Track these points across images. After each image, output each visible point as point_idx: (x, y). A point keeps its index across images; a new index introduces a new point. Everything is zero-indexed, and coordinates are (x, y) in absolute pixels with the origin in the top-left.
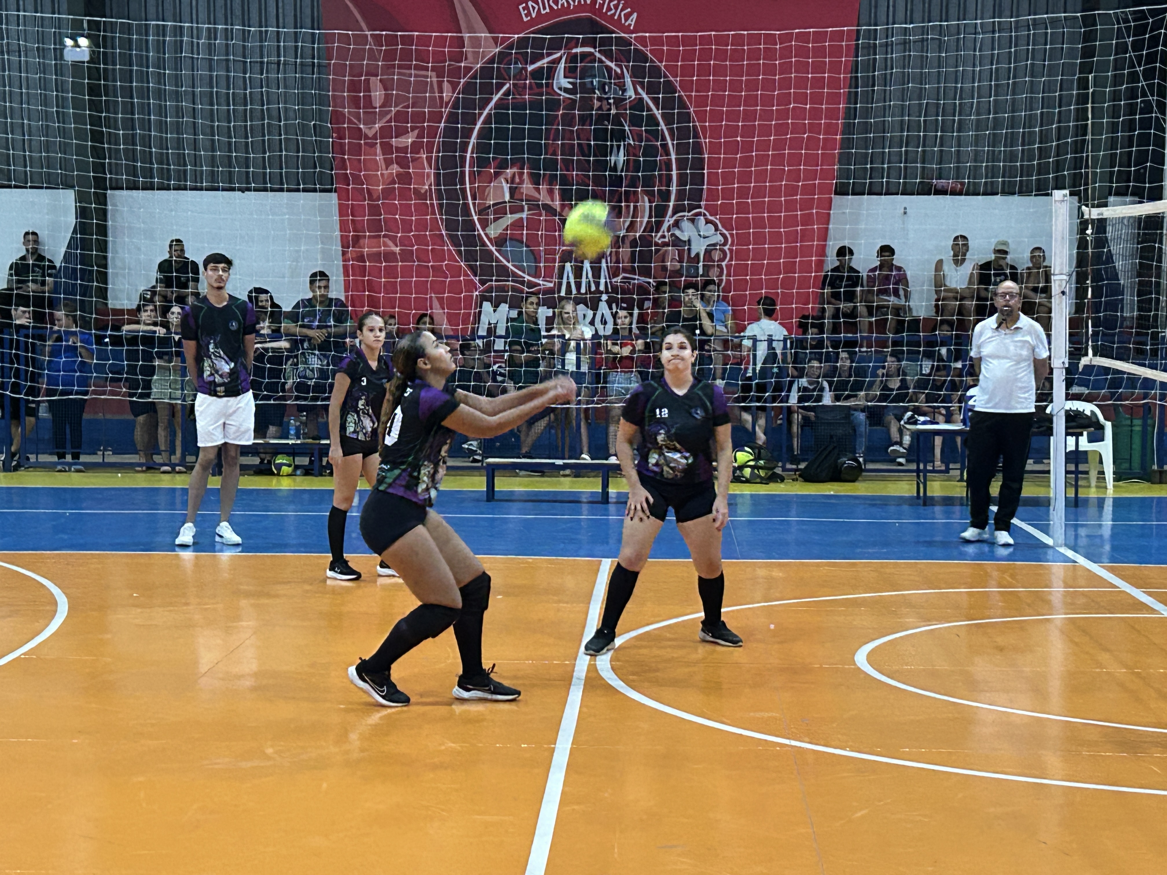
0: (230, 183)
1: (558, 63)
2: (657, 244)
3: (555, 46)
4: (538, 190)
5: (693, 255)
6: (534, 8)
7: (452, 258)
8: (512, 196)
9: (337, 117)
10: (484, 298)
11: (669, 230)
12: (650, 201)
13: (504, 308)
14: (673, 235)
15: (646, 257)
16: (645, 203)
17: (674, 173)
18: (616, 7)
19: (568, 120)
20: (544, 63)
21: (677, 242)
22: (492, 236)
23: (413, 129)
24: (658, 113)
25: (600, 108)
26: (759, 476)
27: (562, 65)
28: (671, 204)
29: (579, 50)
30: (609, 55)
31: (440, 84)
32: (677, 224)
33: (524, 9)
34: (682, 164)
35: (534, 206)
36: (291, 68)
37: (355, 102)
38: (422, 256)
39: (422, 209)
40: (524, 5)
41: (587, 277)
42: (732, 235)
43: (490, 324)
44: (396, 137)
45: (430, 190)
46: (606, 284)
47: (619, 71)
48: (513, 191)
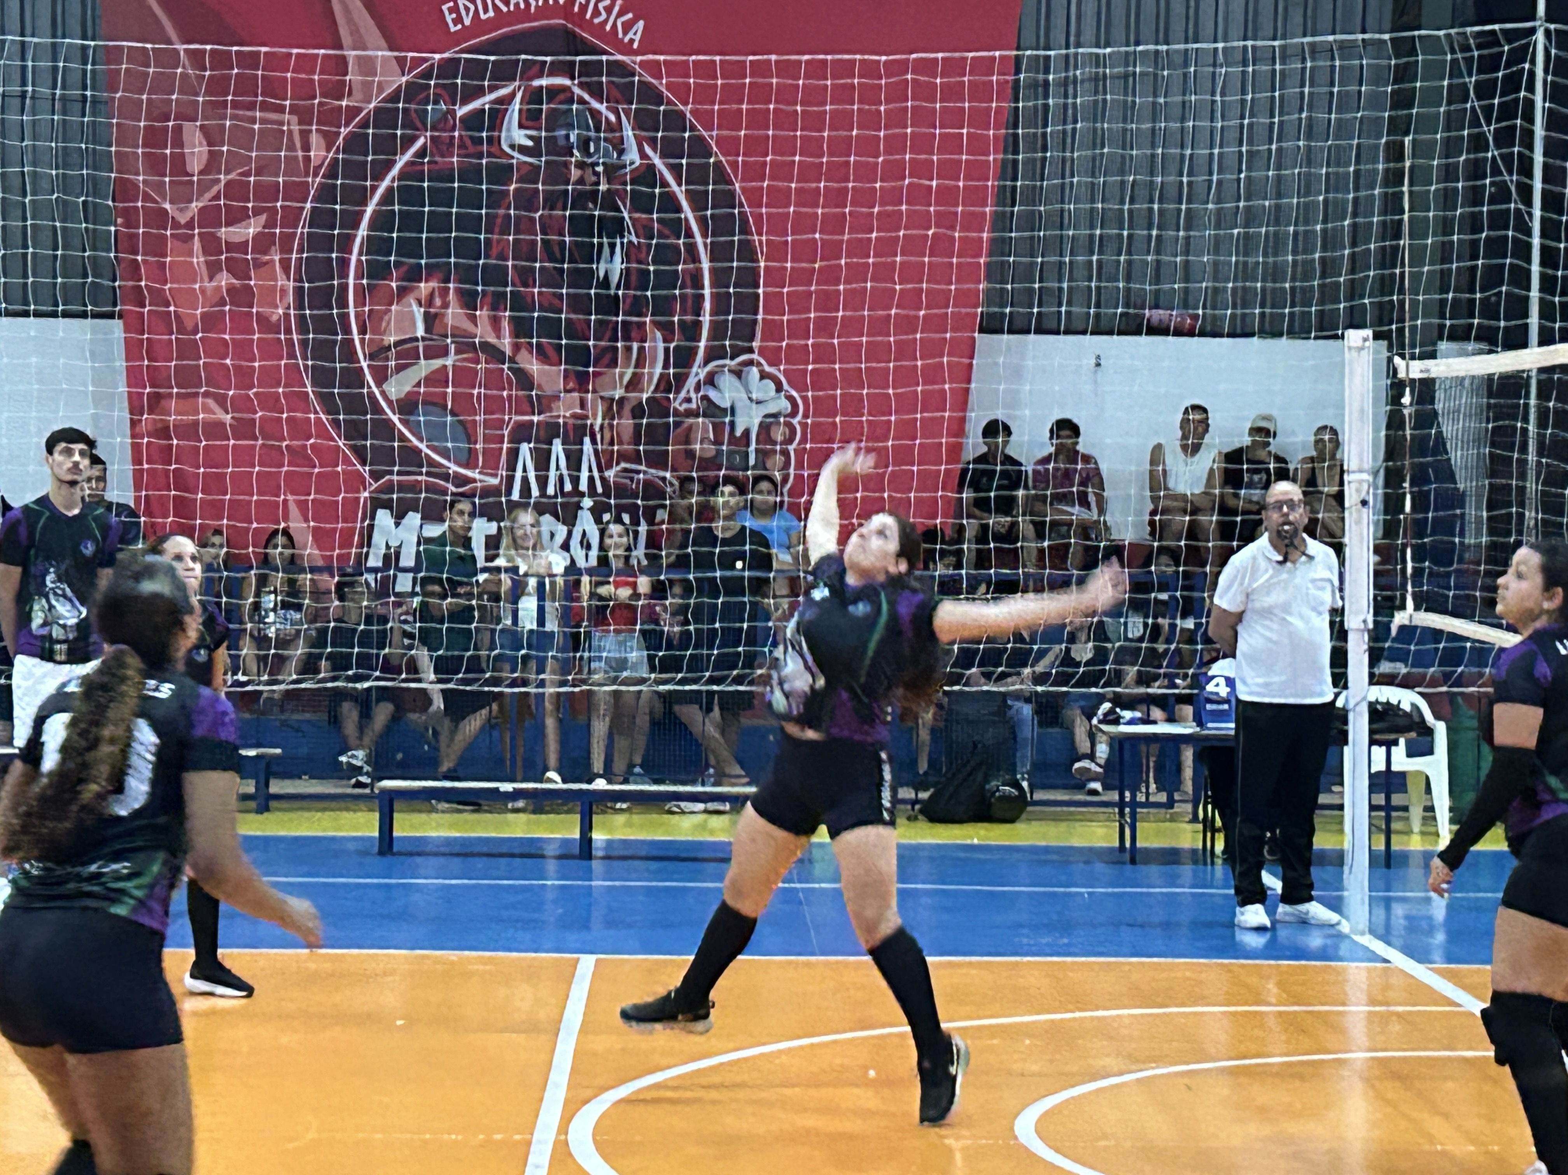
1: (510, 104)
2: (677, 413)
3: (503, 73)
4: (473, 319)
5: (738, 433)
6: (467, 9)
7: (323, 433)
8: (428, 330)
9: (125, 190)
10: (377, 503)
11: (698, 389)
12: (666, 341)
13: (413, 519)
14: (705, 398)
15: (659, 435)
16: (657, 344)
17: (707, 292)
18: (609, 10)
19: (527, 201)
20: (484, 102)
21: (711, 409)
22: (394, 397)
23: (257, 212)
24: (680, 192)
25: (581, 181)
27: (516, 105)
28: (702, 344)
29: (544, 82)
30: (596, 92)
31: (305, 135)
32: (710, 380)
33: (451, 11)
34: (720, 278)
35: (466, 346)
36: (45, 104)
37: (155, 165)
38: (271, 430)
39: (271, 350)
40: (451, 4)
41: (558, 468)
42: (805, 399)
43: (388, 547)
44: (227, 225)
45: (287, 316)
46: (591, 479)
47: (612, 118)
48: (430, 320)
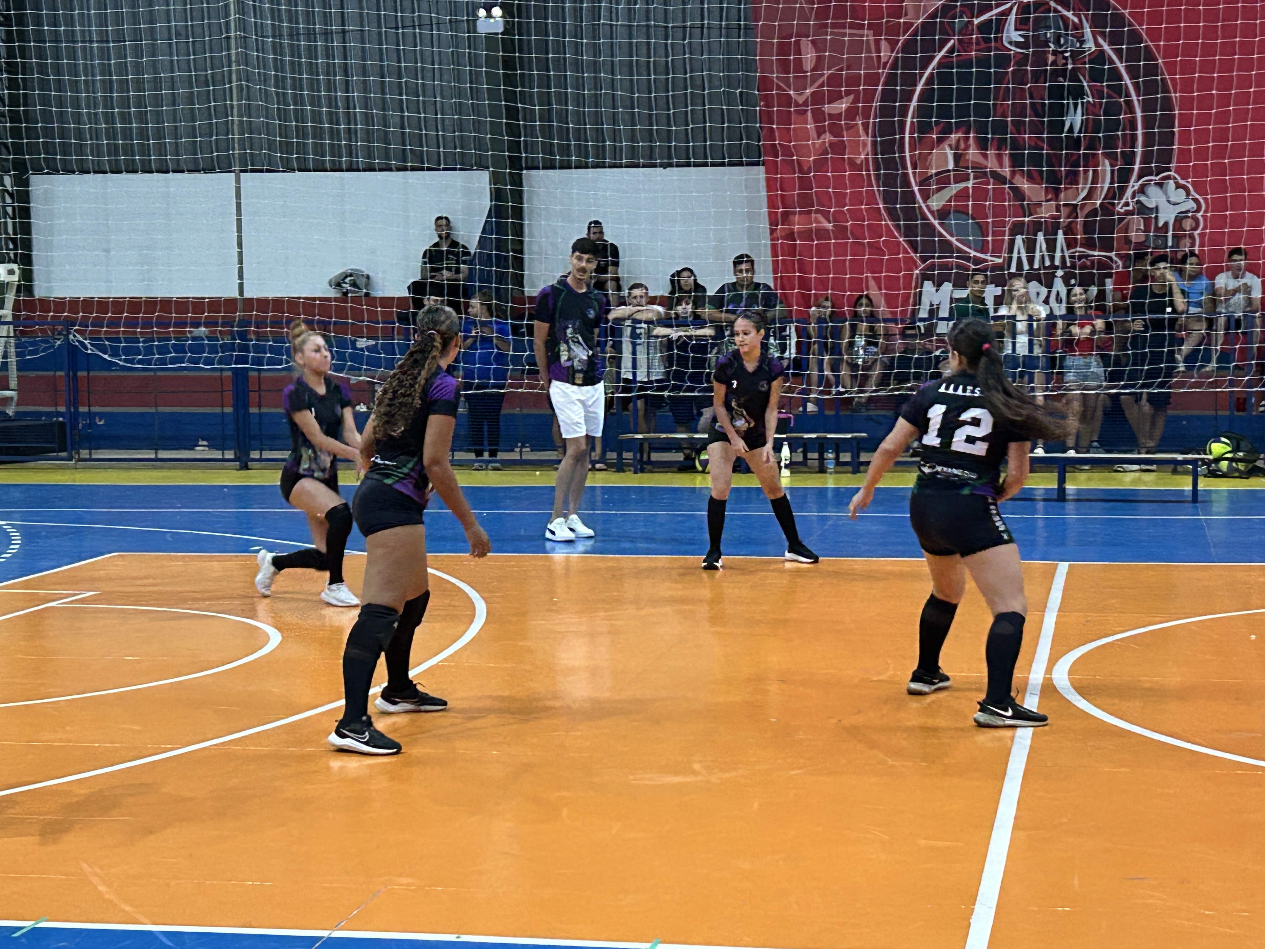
0: (651, 159)
1: (1008, 15)
2: (1119, 213)
4: (985, 156)
5: (1161, 224)
7: (890, 233)
8: (956, 164)
9: (765, 83)
10: (925, 277)
11: (1133, 196)
12: (1112, 165)
13: (947, 287)
14: (1138, 202)
15: (1108, 227)
16: (1106, 167)
17: (1140, 132)
19: (1019, 77)
20: (992, 14)
21: (1142, 209)
22: (935, 208)
23: (848, 93)
24: (1121, 67)
25: (1054, 63)
26: (1237, 470)
27: (1013, 16)
28: (1136, 167)
30: (1066, 4)
31: (877, 42)
32: (1142, 190)
34: (1148, 122)
35: (981, 173)
36: (716, 32)
37: (784, 66)
38: (858, 232)
39: (856, 181)
41: (1041, 251)
42: (1206, 200)
43: (932, 305)
44: (829, 103)
45: (867, 159)
46: (1063, 258)
47: (1076, 20)
48: (957, 158)
